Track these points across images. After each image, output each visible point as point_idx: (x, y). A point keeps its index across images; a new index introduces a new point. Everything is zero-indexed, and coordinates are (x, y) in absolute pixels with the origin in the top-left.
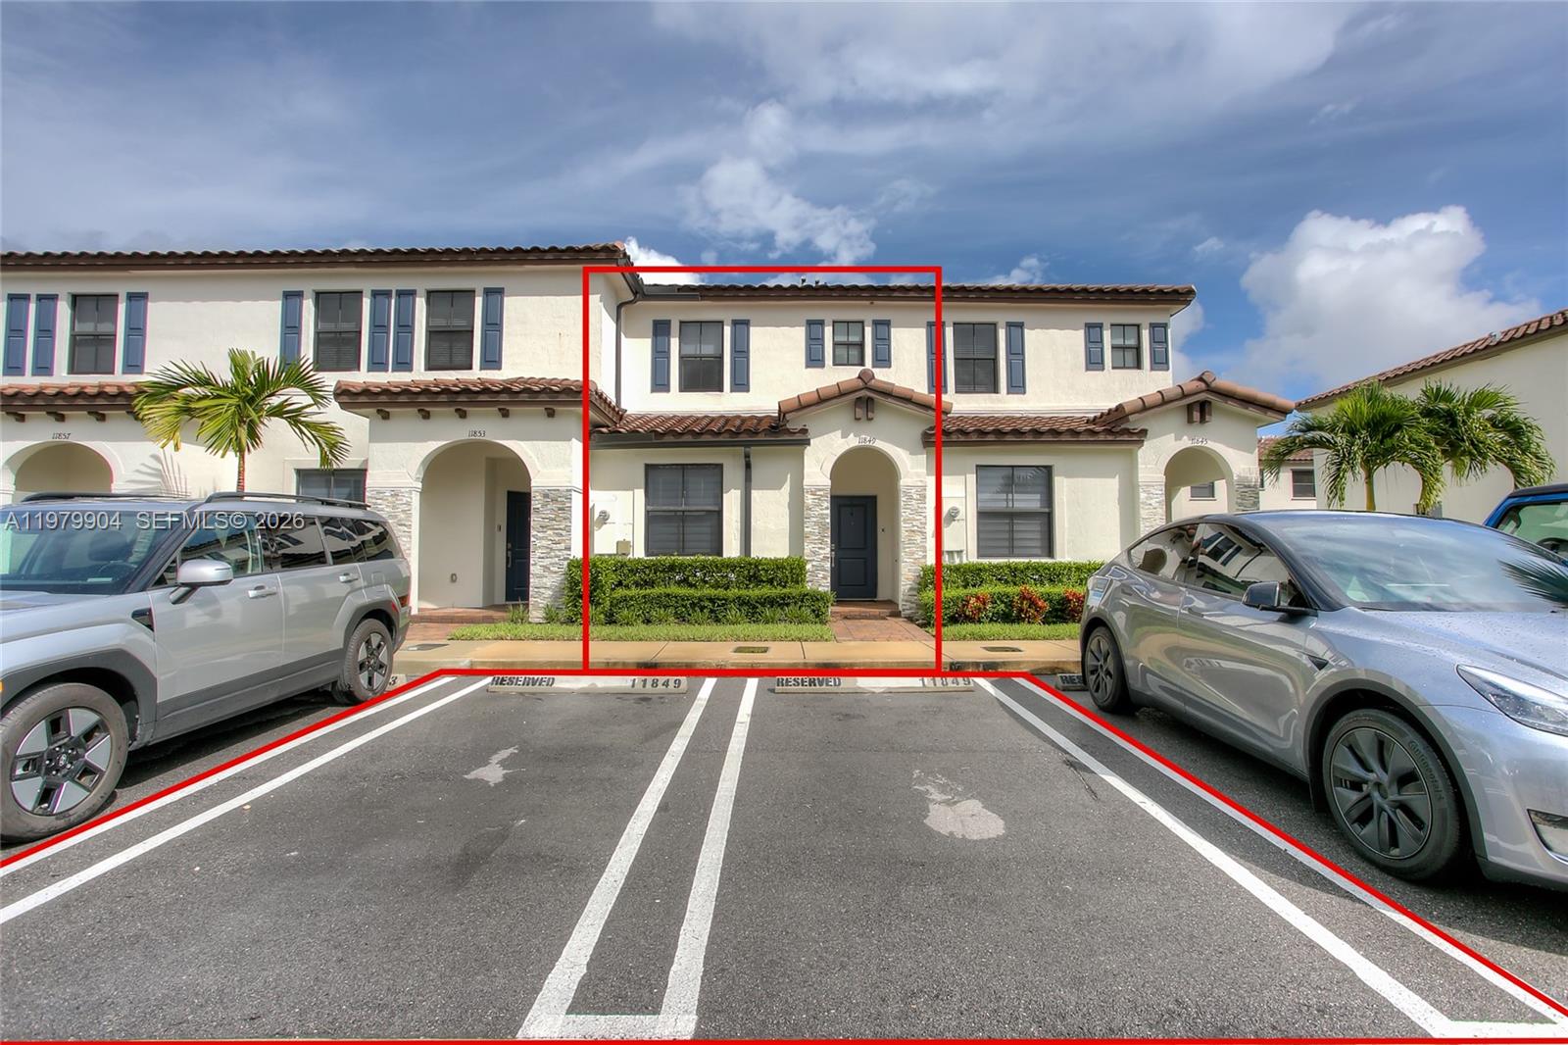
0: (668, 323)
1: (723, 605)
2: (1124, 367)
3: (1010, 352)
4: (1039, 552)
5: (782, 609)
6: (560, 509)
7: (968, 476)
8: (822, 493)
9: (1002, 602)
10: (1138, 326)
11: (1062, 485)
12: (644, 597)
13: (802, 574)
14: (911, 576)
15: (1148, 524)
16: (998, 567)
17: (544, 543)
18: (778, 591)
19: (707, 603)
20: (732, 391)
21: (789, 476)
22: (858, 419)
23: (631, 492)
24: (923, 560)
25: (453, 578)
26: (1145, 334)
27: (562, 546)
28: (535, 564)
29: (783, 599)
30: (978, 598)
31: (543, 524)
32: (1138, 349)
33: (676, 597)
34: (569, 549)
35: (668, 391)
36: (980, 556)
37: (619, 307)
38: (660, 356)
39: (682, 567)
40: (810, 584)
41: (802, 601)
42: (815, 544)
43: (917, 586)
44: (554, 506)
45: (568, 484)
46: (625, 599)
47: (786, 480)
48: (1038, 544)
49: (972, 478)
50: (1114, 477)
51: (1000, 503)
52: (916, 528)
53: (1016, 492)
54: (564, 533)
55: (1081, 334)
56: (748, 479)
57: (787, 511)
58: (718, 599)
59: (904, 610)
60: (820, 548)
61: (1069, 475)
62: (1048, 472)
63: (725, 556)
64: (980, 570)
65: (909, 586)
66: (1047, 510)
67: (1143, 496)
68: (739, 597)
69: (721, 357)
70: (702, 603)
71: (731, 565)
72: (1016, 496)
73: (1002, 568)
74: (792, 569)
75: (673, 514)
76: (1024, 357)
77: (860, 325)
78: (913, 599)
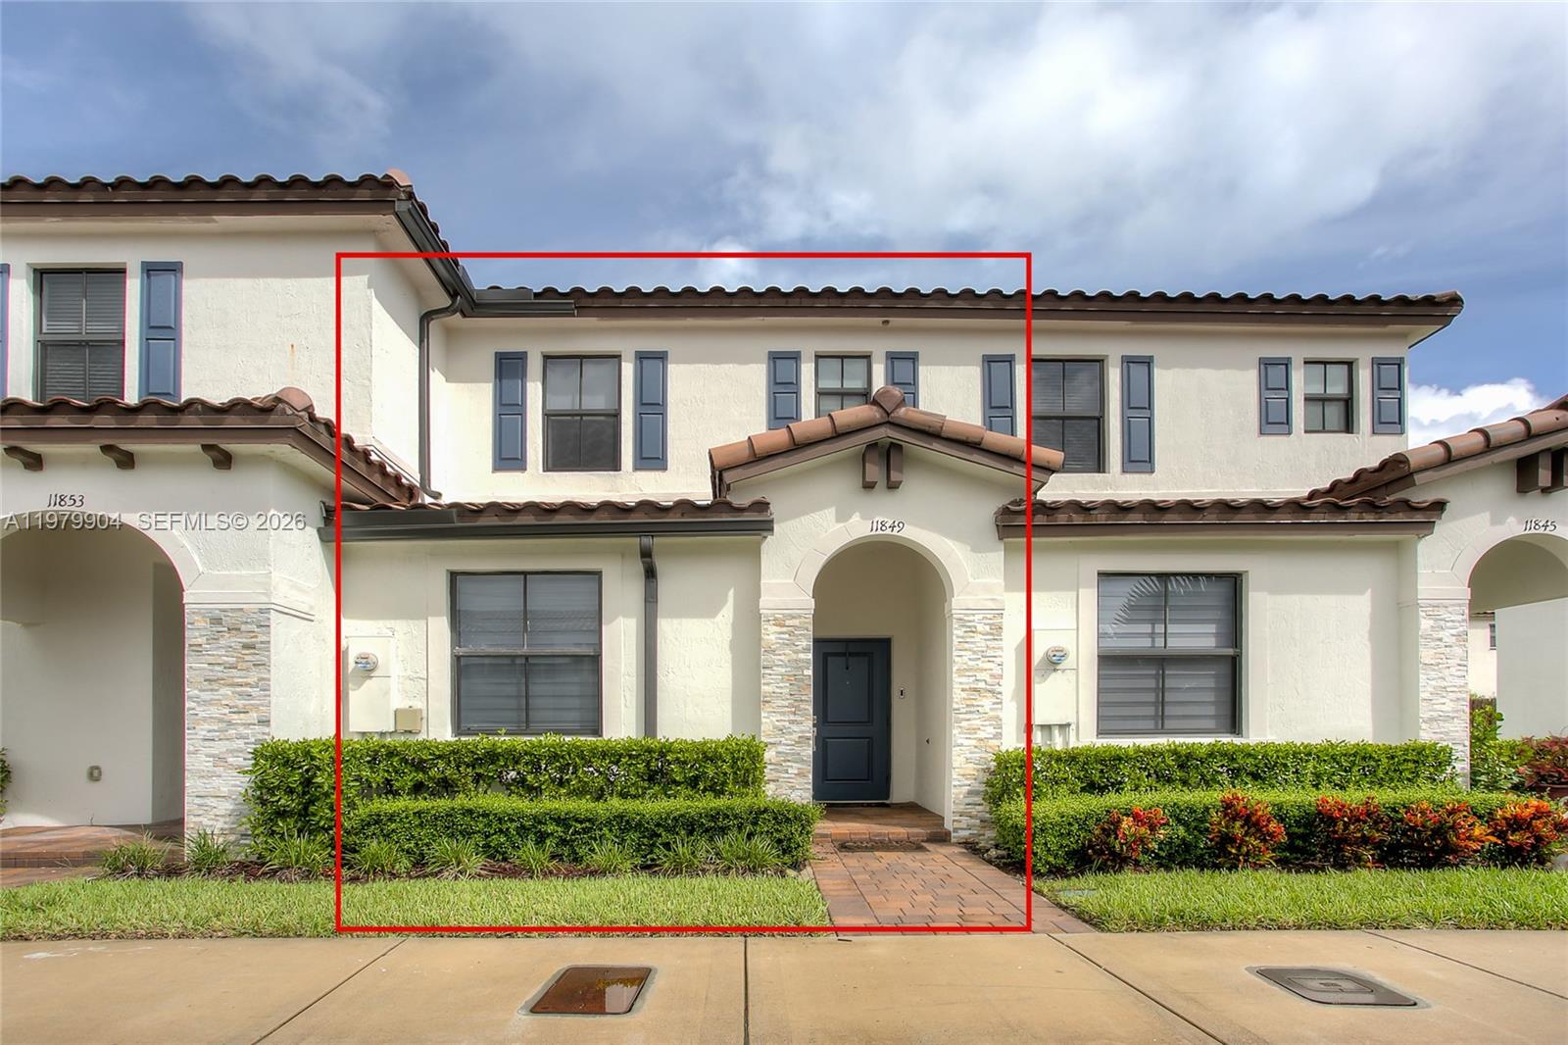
0: (521, 357)
1: (585, 831)
2: (1324, 430)
3: (1127, 404)
4: (1211, 724)
5: (711, 839)
6: (246, 646)
7: (1082, 591)
8: (796, 622)
9: (1179, 821)
10: (1350, 364)
11: (1262, 608)
12: (418, 814)
13: (756, 768)
14: (970, 769)
15: (1433, 674)
16: (1152, 753)
17: (214, 711)
18: (708, 803)
19: (551, 828)
20: (636, 469)
21: (731, 593)
22: (869, 486)
23: (422, 623)
24: (996, 742)
25: (95, 774)
26: (1364, 377)
27: (253, 716)
28: (196, 752)
29: (714, 818)
30: (1136, 817)
31: (211, 675)
32: (1348, 403)
33: (485, 815)
34: (265, 722)
35: (523, 468)
36: (1101, 732)
37: (426, 318)
38: (508, 412)
39: (514, 757)
40: (772, 786)
41: (755, 824)
42: (783, 713)
43: (983, 788)
44: (236, 640)
45: (264, 599)
46: (377, 820)
47: (726, 602)
48: (1211, 710)
49: (1089, 596)
50: (1362, 593)
51: (1138, 639)
52: (982, 685)
53: (1173, 621)
54: (254, 692)
55: (1252, 376)
56: (651, 599)
57: (728, 656)
58: (576, 820)
59: (956, 830)
60: (792, 722)
61: (1277, 589)
62: (1233, 583)
63: (606, 736)
64: (1120, 759)
65: (965, 789)
66: (1230, 651)
67: (1425, 624)
68: (621, 817)
69: (616, 415)
70: (543, 828)
71: (614, 755)
72: (1171, 628)
73: (1161, 754)
74: (736, 760)
75: (507, 659)
76: (1152, 413)
77: (863, 362)
78: (975, 810)
